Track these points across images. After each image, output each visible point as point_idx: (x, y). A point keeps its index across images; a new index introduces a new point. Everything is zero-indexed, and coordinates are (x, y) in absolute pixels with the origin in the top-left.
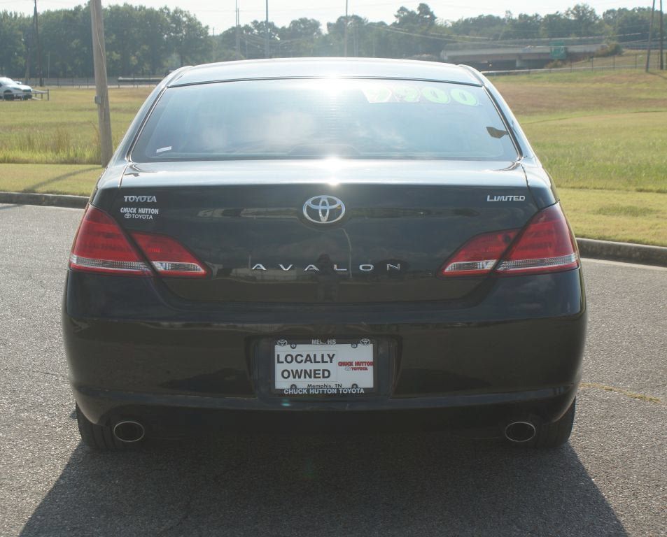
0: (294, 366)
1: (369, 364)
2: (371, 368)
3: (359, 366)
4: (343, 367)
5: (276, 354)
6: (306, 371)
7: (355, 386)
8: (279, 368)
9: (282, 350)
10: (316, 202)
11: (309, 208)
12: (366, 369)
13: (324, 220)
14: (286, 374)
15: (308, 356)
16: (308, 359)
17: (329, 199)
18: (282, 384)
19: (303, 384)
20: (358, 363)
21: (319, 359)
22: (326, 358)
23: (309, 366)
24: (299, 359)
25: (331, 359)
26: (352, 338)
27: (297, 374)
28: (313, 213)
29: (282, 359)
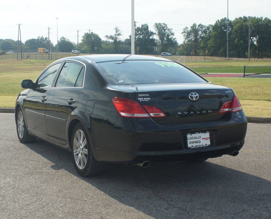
0: (192, 140)
1: (209, 138)
2: (209, 139)
3: (207, 139)
4: (203, 139)
5: (188, 137)
6: (195, 142)
7: (206, 144)
8: (188, 141)
9: (189, 136)
10: (192, 94)
11: (190, 96)
12: (208, 139)
13: (194, 99)
14: (190, 143)
15: (195, 137)
16: (195, 138)
17: (195, 93)
18: (189, 145)
19: (194, 145)
20: (206, 138)
21: (197, 138)
22: (199, 138)
23: (195, 140)
24: (193, 138)
25: (200, 137)
26: (204, 131)
27: (193, 143)
28: (192, 97)
29: (189, 139)
